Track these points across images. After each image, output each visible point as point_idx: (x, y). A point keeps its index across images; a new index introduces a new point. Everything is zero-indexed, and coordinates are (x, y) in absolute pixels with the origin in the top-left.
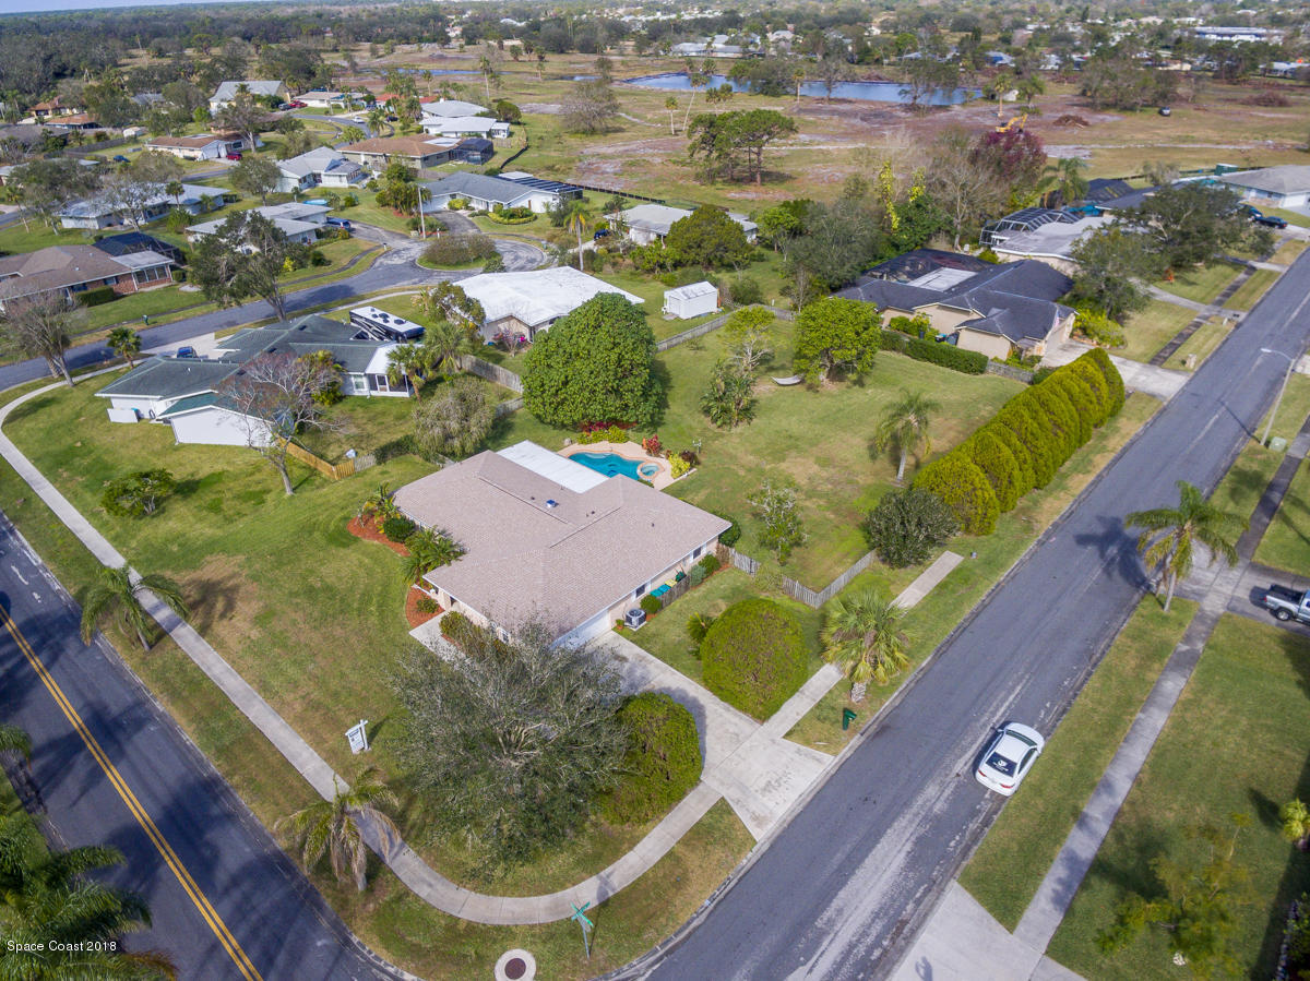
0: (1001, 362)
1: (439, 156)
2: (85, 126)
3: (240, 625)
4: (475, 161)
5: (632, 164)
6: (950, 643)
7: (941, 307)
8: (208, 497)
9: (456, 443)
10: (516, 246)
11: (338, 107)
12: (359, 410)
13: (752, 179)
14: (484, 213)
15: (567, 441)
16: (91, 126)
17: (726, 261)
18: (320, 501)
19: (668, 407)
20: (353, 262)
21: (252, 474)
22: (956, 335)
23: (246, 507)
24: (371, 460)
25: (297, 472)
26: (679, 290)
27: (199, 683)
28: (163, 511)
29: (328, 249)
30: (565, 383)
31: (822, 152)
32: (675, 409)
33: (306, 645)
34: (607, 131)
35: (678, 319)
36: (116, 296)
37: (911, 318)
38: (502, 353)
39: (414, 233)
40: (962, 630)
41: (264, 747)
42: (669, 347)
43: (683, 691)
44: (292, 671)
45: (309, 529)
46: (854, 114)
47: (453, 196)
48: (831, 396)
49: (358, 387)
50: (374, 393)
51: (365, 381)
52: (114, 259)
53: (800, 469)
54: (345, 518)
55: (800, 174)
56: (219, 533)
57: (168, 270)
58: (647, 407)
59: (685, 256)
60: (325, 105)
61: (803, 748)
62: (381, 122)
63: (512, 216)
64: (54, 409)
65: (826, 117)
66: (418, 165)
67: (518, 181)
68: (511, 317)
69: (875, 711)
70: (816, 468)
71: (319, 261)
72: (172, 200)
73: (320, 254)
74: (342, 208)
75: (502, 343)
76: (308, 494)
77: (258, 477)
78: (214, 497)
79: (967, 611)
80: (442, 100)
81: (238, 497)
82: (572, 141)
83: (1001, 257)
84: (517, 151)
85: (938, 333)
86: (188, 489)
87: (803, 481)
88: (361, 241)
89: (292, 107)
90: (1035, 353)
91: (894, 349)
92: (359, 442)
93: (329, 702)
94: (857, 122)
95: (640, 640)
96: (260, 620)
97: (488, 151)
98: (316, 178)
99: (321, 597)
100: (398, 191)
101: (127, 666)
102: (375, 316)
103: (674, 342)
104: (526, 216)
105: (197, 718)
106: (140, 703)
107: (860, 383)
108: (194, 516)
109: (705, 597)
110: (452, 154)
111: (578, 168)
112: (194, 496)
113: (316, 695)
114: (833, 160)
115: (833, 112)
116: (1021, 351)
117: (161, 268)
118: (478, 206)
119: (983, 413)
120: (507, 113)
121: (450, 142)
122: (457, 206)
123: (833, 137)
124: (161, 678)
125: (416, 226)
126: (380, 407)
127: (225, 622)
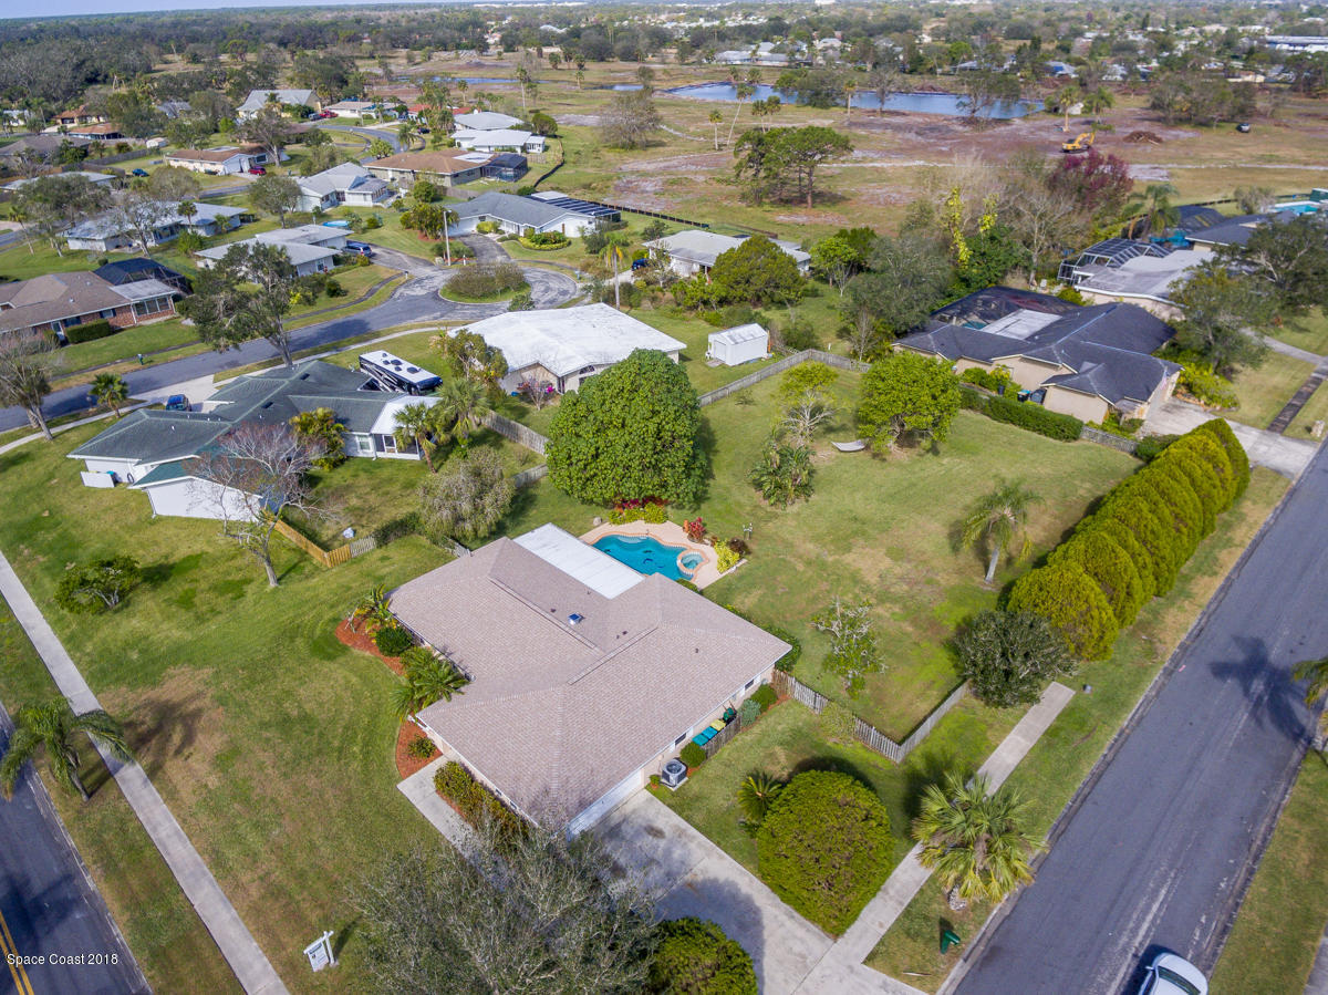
0: (1098, 427)
1: (470, 173)
2: (109, 136)
3: (195, 769)
4: (507, 177)
5: (673, 183)
6: (1069, 818)
7: (1023, 359)
8: (179, 586)
9: (468, 527)
10: (547, 275)
11: (370, 117)
12: (363, 475)
13: (801, 200)
14: (514, 238)
15: (596, 521)
16: (115, 136)
17: (776, 298)
18: (308, 595)
19: (713, 477)
20: (371, 292)
21: (234, 557)
22: (1043, 392)
23: (221, 602)
24: (371, 543)
25: (285, 557)
26: (725, 334)
27: (140, 851)
28: (127, 606)
29: (344, 278)
30: (596, 456)
31: (876, 169)
32: (722, 480)
33: (272, 800)
34: (648, 145)
35: (723, 366)
36: (112, 331)
37: (989, 370)
38: (526, 405)
39: (438, 260)
40: (1083, 799)
41: (207, 953)
42: (715, 400)
43: (733, 885)
44: (253, 838)
45: (290, 633)
46: (907, 128)
47: (482, 219)
48: (901, 466)
49: (362, 447)
50: (380, 454)
51: (370, 441)
52: (114, 288)
53: (869, 563)
54: (335, 620)
55: (854, 194)
56: (189, 636)
57: (170, 301)
58: (689, 486)
59: (732, 292)
60: (356, 115)
61: (891, 980)
62: (412, 136)
63: (544, 242)
64: (26, 467)
65: (878, 131)
66: (447, 182)
67: (552, 202)
68: (537, 365)
69: (981, 924)
70: (888, 562)
71: (335, 291)
72: (184, 220)
73: (335, 284)
74: (364, 230)
75: (526, 393)
76: (296, 586)
77: (239, 562)
78: (187, 587)
79: (1087, 770)
80: (476, 111)
81: (214, 588)
82: (610, 156)
83: (1085, 296)
84: (553, 167)
85: (1019, 388)
86: (158, 575)
87: (873, 579)
88: (381, 269)
89: (323, 117)
90: (1136, 416)
91: (971, 408)
92: (359, 515)
93: (293, 886)
94: (911, 136)
95: (681, 804)
96: (221, 762)
97: (522, 168)
98: (339, 196)
99: (297, 730)
100: (423, 214)
101: (60, 820)
102: (386, 363)
103: (720, 394)
104: (560, 241)
105: (132, 903)
106: (69, 877)
107: (934, 450)
108: (162, 613)
109: (759, 742)
110: (484, 171)
111: (616, 187)
112: (165, 585)
113: (278, 876)
114: (889, 179)
115: (886, 126)
116: (1121, 414)
117: (163, 300)
118: (509, 229)
119: (1081, 492)
120: (542, 126)
121: (483, 158)
122: (486, 229)
123: (888, 153)
124: (97, 843)
125: (440, 252)
126: (386, 473)
127: (180, 761)
